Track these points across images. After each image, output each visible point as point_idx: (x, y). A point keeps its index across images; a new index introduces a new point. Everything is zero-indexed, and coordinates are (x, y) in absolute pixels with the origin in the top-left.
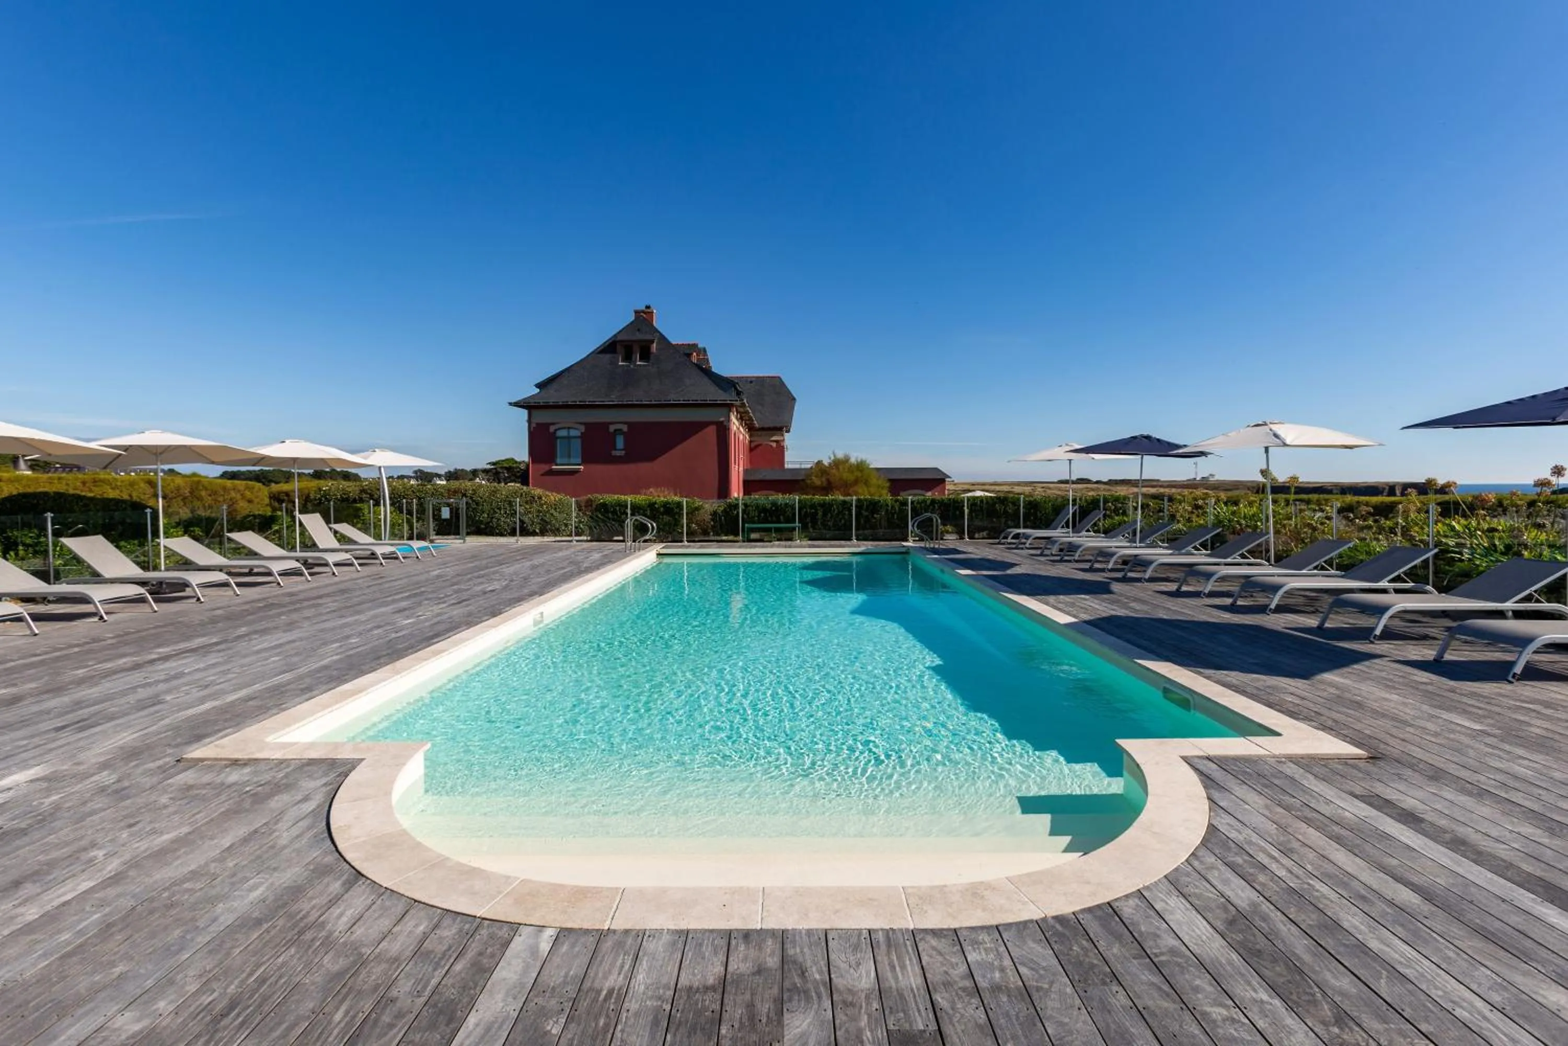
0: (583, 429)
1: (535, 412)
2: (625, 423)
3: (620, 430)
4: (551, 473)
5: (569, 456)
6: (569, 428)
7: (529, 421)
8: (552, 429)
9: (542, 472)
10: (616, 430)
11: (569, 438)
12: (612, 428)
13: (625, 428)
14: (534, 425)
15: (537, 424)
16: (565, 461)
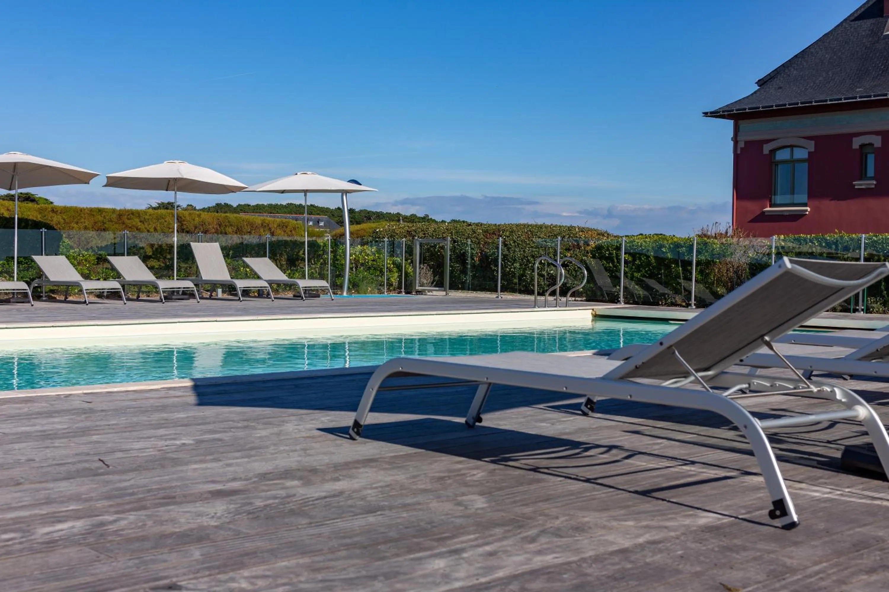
0: (811, 146)
1: (744, 125)
2: (877, 133)
3: (871, 145)
4: (763, 218)
5: (793, 193)
6: (792, 147)
7: (735, 140)
8: (766, 149)
9: (751, 217)
10: (862, 146)
11: (793, 162)
12: (856, 143)
13: (877, 141)
14: (741, 145)
15: (746, 142)
16: (787, 199)
